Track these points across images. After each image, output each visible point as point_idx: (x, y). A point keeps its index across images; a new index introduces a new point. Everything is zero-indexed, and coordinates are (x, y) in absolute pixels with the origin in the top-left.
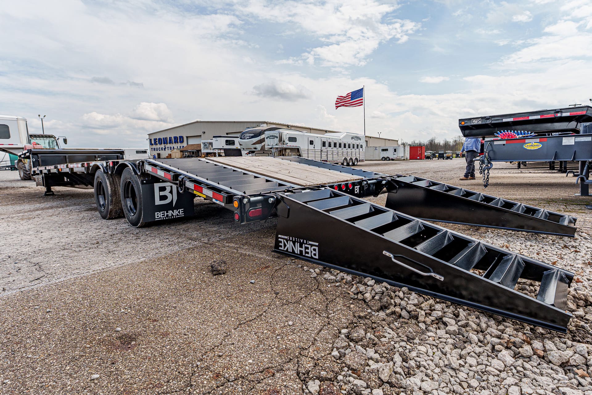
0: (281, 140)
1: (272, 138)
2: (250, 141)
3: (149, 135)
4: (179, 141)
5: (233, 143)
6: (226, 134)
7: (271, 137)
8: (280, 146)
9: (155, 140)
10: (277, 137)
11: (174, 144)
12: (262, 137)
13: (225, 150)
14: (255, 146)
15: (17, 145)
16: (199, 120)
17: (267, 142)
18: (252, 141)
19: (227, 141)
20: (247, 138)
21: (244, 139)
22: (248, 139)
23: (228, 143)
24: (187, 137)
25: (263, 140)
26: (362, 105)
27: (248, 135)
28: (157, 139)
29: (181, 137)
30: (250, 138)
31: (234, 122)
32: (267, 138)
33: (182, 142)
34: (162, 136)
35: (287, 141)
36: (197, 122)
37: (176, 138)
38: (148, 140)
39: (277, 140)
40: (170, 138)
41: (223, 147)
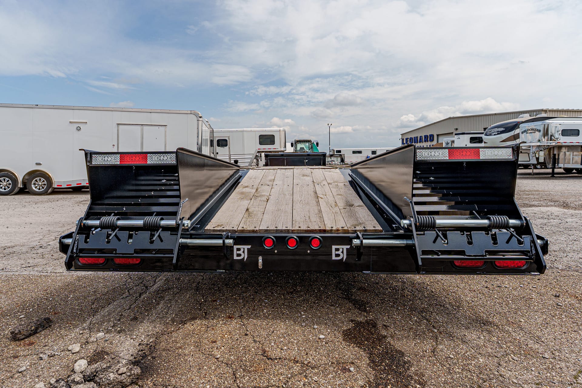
0: (546, 133)
1: (531, 133)
2: (497, 137)
3: (401, 135)
4: (429, 139)
6: (483, 129)
7: (530, 131)
8: (545, 142)
9: (407, 139)
10: (540, 131)
11: (424, 143)
12: (517, 131)
15: (278, 149)
16: (452, 116)
17: (523, 137)
18: (501, 137)
19: (472, 139)
20: (494, 133)
21: (490, 135)
22: (495, 135)
24: (438, 135)
25: (516, 137)
27: (496, 130)
28: (408, 138)
29: (431, 136)
30: (498, 134)
31: (495, 114)
32: (522, 133)
33: (432, 140)
34: (413, 135)
35: (558, 136)
36: (450, 118)
37: (426, 137)
38: (401, 139)
39: (538, 135)
40: (420, 137)
41: (466, 145)
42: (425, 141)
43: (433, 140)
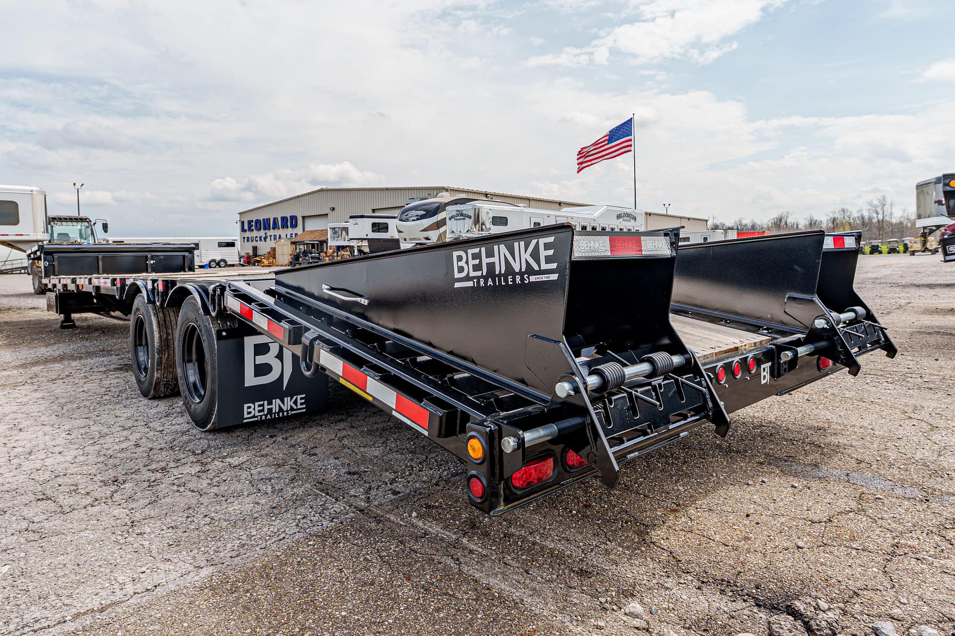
0: (477, 220)
1: (460, 219)
2: (417, 224)
3: (240, 214)
4: (289, 224)
5: (384, 228)
6: (371, 211)
7: (459, 217)
8: (477, 232)
9: (250, 222)
10: (470, 217)
11: (281, 229)
12: (441, 216)
13: (369, 240)
14: (426, 234)
16: (324, 187)
17: (451, 225)
18: (422, 224)
19: (374, 225)
20: (412, 218)
21: (407, 220)
22: (413, 220)
23: (377, 227)
24: (304, 218)
25: (442, 223)
26: (631, 151)
27: (414, 213)
28: (252, 221)
29: (294, 218)
30: (418, 219)
32: (450, 219)
33: (294, 225)
34: (261, 216)
35: (488, 224)
36: (322, 190)
37: (284, 219)
38: (238, 222)
39: (469, 223)
40: (274, 218)
41: (367, 235)
42: (283, 227)
43: (296, 225)
